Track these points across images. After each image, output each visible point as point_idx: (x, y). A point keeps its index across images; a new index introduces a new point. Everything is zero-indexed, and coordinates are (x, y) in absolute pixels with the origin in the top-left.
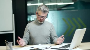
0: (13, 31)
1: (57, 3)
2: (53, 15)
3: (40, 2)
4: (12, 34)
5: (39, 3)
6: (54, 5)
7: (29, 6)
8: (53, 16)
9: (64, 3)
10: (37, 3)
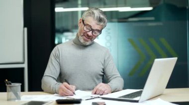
0: (23, 63)
1: (117, 7)
2: (109, 31)
3: (83, 5)
4: (23, 69)
5: (80, 6)
6: (112, 12)
7: (58, 13)
8: (109, 33)
9: (132, 7)
10: (76, 6)
